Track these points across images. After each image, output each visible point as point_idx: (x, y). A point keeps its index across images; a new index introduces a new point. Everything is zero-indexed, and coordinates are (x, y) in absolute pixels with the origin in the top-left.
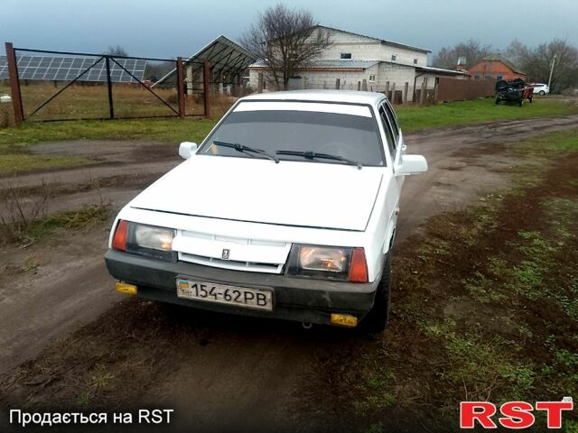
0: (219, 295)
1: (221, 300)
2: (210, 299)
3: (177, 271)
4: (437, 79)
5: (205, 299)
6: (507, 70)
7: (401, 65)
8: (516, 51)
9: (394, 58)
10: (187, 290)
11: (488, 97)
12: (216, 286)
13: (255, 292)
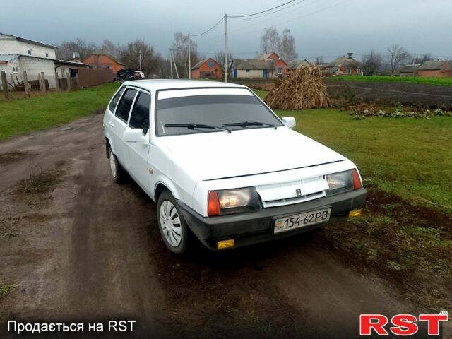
0: (301, 221)
1: (302, 225)
2: (295, 226)
3: (272, 215)
4: (71, 70)
5: (292, 228)
6: (111, 62)
7: (40, 58)
8: (107, 46)
9: (29, 52)
10: (281, 227)
11: (109, 82)
12: (300, 215)
13: (322, 212)
